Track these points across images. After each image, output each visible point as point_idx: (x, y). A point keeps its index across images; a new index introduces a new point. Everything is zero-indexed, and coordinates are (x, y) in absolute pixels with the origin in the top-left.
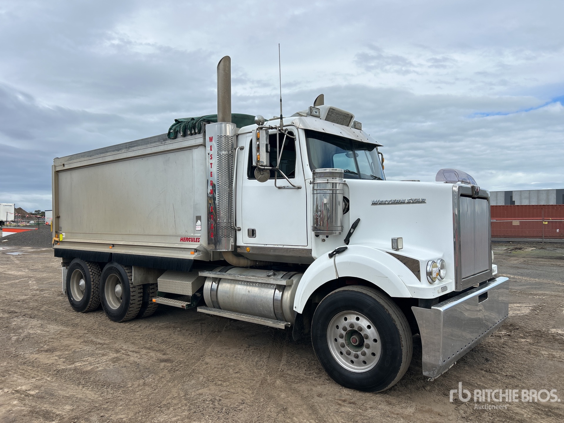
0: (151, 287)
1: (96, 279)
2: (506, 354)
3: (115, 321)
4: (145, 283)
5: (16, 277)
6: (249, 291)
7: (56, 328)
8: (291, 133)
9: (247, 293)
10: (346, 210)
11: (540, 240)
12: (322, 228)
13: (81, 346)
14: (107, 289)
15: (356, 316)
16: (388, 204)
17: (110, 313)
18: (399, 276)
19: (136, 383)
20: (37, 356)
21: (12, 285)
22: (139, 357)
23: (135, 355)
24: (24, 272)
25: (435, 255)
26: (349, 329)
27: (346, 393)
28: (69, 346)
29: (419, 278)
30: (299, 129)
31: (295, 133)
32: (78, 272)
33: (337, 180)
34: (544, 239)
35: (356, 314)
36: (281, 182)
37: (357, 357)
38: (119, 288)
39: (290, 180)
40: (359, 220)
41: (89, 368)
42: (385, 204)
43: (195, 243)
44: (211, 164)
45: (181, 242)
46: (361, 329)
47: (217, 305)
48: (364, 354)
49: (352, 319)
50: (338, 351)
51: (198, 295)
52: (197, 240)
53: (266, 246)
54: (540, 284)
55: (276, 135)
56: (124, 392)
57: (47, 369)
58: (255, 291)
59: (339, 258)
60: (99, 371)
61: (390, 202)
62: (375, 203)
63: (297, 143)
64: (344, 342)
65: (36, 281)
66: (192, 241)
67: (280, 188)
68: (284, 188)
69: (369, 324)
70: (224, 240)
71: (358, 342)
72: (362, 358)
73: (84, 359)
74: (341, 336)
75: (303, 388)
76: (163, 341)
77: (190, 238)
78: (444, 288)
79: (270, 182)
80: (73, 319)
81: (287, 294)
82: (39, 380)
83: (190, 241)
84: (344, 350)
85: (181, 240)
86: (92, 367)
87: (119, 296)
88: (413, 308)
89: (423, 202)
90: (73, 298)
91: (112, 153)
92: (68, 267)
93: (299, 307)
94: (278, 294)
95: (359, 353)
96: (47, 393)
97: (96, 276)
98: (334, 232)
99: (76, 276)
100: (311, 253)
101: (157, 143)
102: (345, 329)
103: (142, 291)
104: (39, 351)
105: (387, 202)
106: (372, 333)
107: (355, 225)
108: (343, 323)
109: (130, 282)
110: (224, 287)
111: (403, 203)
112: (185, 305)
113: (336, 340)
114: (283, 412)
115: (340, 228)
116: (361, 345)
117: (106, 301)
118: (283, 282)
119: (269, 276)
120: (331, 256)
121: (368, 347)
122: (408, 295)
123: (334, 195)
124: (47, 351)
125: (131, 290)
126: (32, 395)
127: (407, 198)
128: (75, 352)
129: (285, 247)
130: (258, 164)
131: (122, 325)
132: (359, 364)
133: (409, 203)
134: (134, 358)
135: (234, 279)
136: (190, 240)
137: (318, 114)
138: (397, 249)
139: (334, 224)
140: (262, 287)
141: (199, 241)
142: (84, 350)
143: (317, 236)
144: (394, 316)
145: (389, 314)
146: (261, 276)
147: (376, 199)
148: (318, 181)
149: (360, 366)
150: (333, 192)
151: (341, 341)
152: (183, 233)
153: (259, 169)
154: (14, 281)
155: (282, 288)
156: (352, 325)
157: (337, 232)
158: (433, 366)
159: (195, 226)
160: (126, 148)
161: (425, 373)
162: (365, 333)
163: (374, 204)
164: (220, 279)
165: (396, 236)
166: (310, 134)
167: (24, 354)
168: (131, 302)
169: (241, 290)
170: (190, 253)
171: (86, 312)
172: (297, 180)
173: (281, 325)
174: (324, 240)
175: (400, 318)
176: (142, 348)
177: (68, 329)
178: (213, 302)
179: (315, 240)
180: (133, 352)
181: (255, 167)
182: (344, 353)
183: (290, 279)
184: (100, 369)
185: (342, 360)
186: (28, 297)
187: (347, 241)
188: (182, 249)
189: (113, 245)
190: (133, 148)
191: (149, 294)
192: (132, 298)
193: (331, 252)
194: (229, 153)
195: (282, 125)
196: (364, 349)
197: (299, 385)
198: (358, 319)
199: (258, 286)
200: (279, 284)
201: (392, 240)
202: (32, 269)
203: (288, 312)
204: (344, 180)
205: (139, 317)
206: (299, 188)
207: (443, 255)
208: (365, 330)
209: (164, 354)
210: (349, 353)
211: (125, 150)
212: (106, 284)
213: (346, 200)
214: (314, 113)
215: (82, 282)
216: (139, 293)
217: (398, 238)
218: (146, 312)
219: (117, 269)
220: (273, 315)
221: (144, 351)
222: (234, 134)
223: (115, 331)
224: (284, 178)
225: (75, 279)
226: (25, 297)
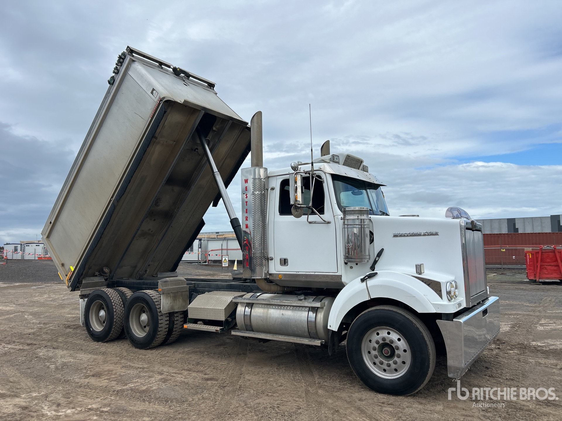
0: (176, 315)
1: (118, 309)
2: (501, 363)
3: (141, 348)
4: (171, 311)
5: (8, 313)
6: (283, 314)
7: (86, 356)
8: (319, 177)
9: (281, 316)
10: (372, 241)
11: (499, 266)
12: (353, 257)
13: (123, 370)
14: (132, 318)
15: (387, 331)
16: (407, 236)
17: (135, 341)
18: (424, 295)
19: (196, 398)
20: (87, 380)
21: (10, 320)
22: (184, 377)
23: (179, 376)
24: (12, 307)
25: (451, 278)
26: (381, 342)
27: (381, 397)
28: (112, 371)
29: (441, 296)
30: (326, 174)
31: (323, 176)
32: (98, 304)
33: (364, 217)
34: (503, 266)
35: (387, 329)
36: (312, 218)
37: (389, 365)
38: (144, 317)
39: (321, 216)
40: (382, 250)
41: (144, 388)
42: (404, 236)
44: (247, 202)
46: (392, 341)
47: (249, 327)
48: (395, 363)
49: (383, 333)
50: (371, 362)
51: (230, 319)
53: (298, 273)
54: (512, 305)
55: (309, 177)
56: (190, 405)
57: (106, 390)
58: (288, 314)
59: (371, 282)
60: (155, 389)
61: (409, 235)
62: (396, 236)
63: (325, 185)
64: (377, 353)
65: (31, 315)
67: (310, 223)
68: (315, 223)
69: (399, 337)
70: (258, 269)
71: (390, 353)
72: (393, 366)
73: (134, 381)
74: (375, 349)
75: (344, 395)
76: (198, 364)
78: (460, 305)
79: (304, 218)
80: (97, 348)
81: (321, 316)
82: (104, 399)
84: (377, 361)
86: (146, 387)
87: (144, 325)
88: (438, 321)
89: (436, 234)
90: (92, 329)
92: (86, 300)
93: (334, 325)
94: (312, 315)
95: (391, 362)
96: (119, 409)
97: (118, 306)
98: (363, 260)
99: (96, 307)
100: (341, 279)
102: (377, 342)
103: (168, 318)
104: (87, 377)
105: (406, 235)
106: (402, 344)
107: (380, 254)
108: (375, 338)
109: (158, 310)
110: (258, 312)
111: (420, 235)
112: (219, 329)
113: (369, 352)
114: (337, 413)
115: (368, 257)
116: (392, 355)
117: (131, 330)
118: (318, 305)
119: (301, 300)
120: (363, 280)
121: (399, 356)
122: (433, 310)
123: (363, 229)
124: (93, 376)
125: (160, 318)
126: (107, 412)
127: (423, 232)
128: (120, 375)
129: (316, 273)
130: (296, 202)
131: (149, 351)
132: (391, 372)
133: (425, 235)
134: (179, 378)
135: (268, 303)
137: (338, 160)
138: (420, 274)
139: (363, 253)
140: (296, 310)
142: (129, 374)
143: (346, 263)
144: (421, 329)
145: (417, 327)
146: (293, 301)
147: (396, 233)
148: (348, 217)
149: (391, 373)
150: (361, 226)
151: (374, 353)
153: (296, 206)
154: (8, 316)
155: (315, 310)
156: (384, 339)
157: (366, 261)
158: (458, 369)
161: (450, 375)
162: (396, 345)
163: (395, 236)
164: (253, 304)
165: (419, 263)
166: (335, 177)
167: (73, 379)
168: (159, 329)
169: (275, 313)
171: (107, 342)
172: (327, 215)
173: (318, 343)
174: (351, 267)
175: (425, 331)
176: (182, 370)
177: (100, 358)
178: (246, 325)
179: (345, 268)
180: (176, 373)
181: (293, 205)
182: (378, 363)
183: (321, 301)
184: (154, 388)
185: (376, 369)
186: (35, 330)
187: (373, 268)
191: (174, 322)
192: (160, 326)
193: (362, 277)
194: (261, 192)
195: (313, 170)
196: (396, 358)
197: (339, 393)
198: (389, 333)
199: (292, 310)
200: (313, 306)
201: (416, 266)
202: (19, 304)
203: (322, 331)
204: (370, 216)
205: (165, 344)
206: (329, 223)
207: (455, 278)
208: (395, 342)
209: (205, 374)
210: (382, 363)
212: (131, 313)
213: (371, 233)
214: (336, 159)
215: (102, 313)
216: (166, 321)
217: (421, 265)
218: (170, 338)
219: (144, 298)
220: (306, 334)
221: (185, 373)
222: (266, 176)
223: (147, 357)
224: (316, 214)
225: (94, 310)
226: (33, 331)
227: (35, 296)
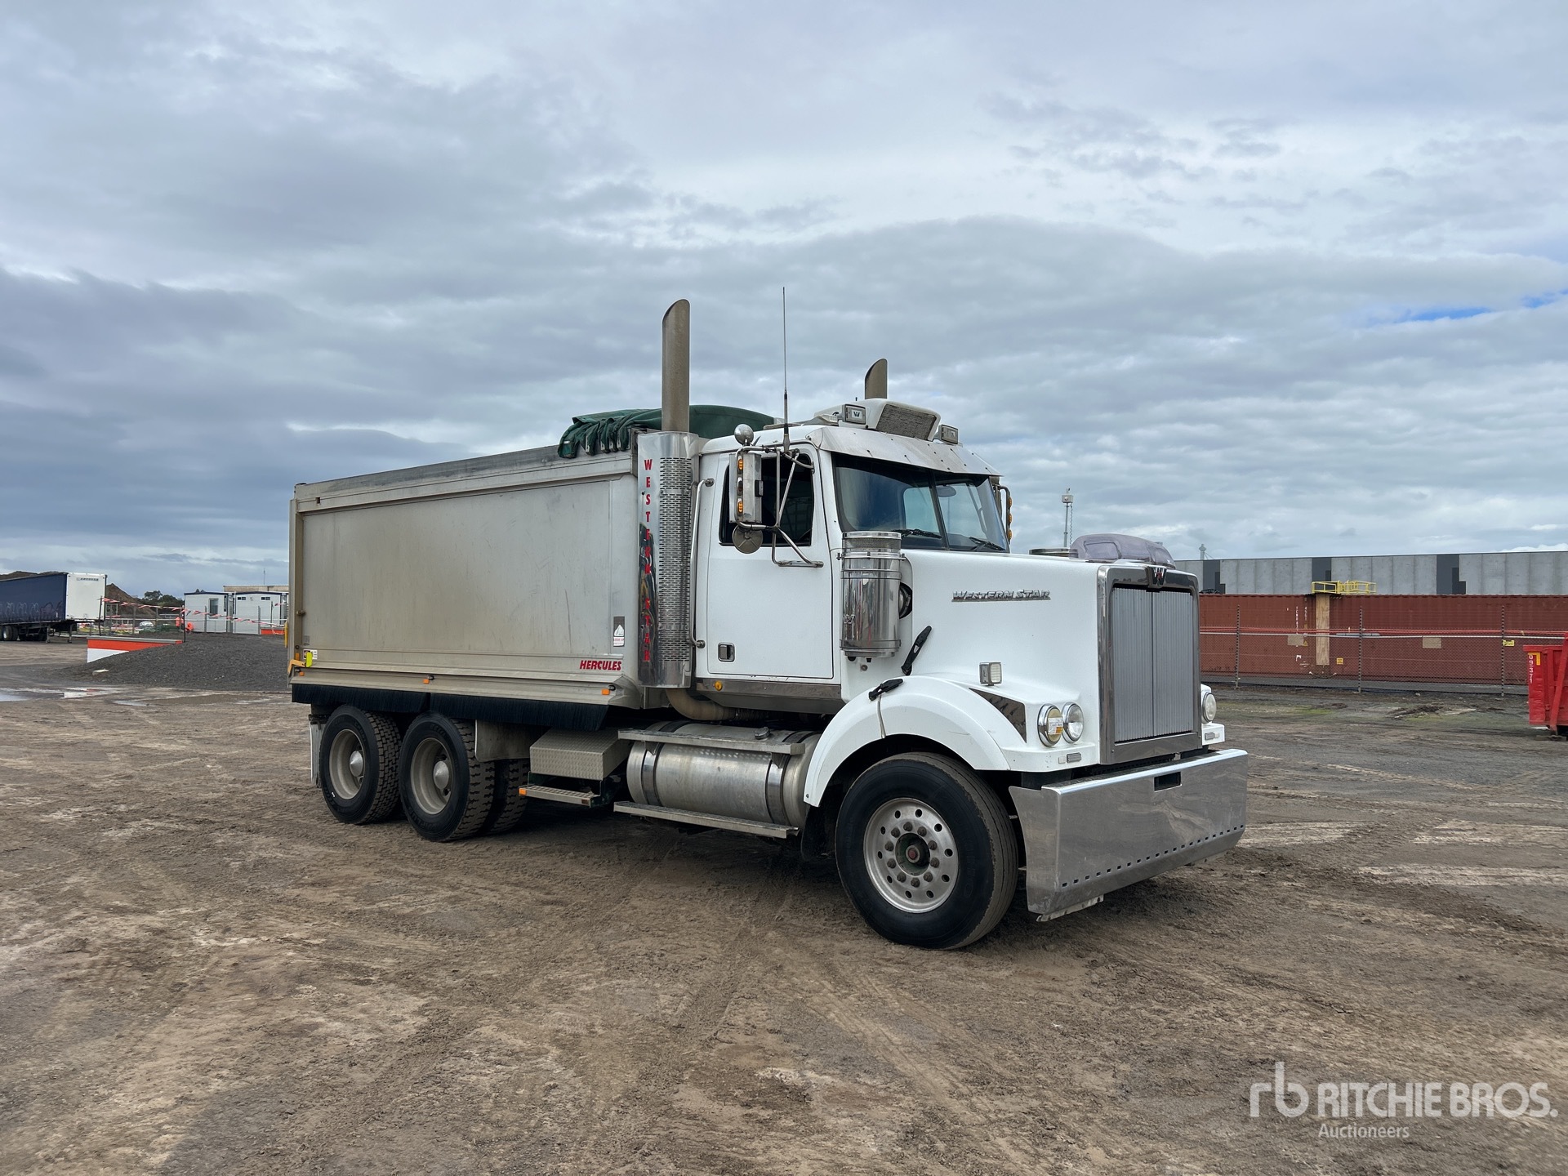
0: (512, 767)
1: (390, 751)
3: (434, 839)
4: (501, 758)
5: (170, 756)
6: (719, 768)
7: (312, 848)
8: (805, 458)
9: (716, 771)
10: (906, 610)
11: (1496, 688)
12: (858, 643)
13: (378, 878)
14: (417, 772)
15: (915, 809)
16: (983, 599)
17: (422, 822)
18: (989, 731)
19: (504, 933)
20: (297, 891)
21: (171, 772)
22: (499, 896)
23: (491, 894)
24: (183, 744)
25: (1061, 696)
26: (903, 832)
27: (896, 950)
28: (354, 878)
29: (1023, 734)
30: (820, 452)
31: (814, 458)
32: (347, 737)
33: (888, 554)
34: (1504, 687)
35: (917, 804)
36: (784, 553)
37: (916, 884)
38: (442, 769)
39: (802, 549)
40: (928, 630)
41: (407, 910)
42: (977, 599)
43: (612, 672)
44: (648, 513)
45: (582, 670)
46: (924, 831)
47: (653, 797)
48: (929, 878)
49: (909, 813)
50: (884, 876)
51: (616, 779)
52: (616, 666)
53: (754, 678)
55: (774, 459)
56: (484, 943)
57: (330, 910)
58: (731, 768)
59: (888, 700)
60: (428, 914)
61: (986, 597)
62: (959, 598)
63: (816, 477)
64: (894, 857)
65: (220, 763)
66: (605, 669)
67: (781, 564)
68: (790, 564)
69: (938, 822)
70: (668, 666)
71: (918, 859)
72: (925, 884)
73: (393, 897)
74: (890, 847)
75: (818, 943)
76: (541, 874)
77: (600, 662)
78: (1076, 757)
79: (764, 552)
80: (340, 835)
81: (793, 773)
82: (319, 925)
83: (600, 668)
84: (894, 874)
85: (583, 665)
86: (411, 909)
87: (441, 788)
88: (1012, 789)
89: (1045, 597)
90: (336, 793)
91: (434, 479)
92: (324, 726)
93: (814, 795)
94: (776, 771)
95: (920, 877)
96: (342, 942)
97: (389, 744)
98: (880, 651)
99: (343, 745)
100: (840, 693)
101: (536, 465)
102: (896, 833)
103: (492, 774)
104: (298, 885)
105: (981, 596)
106: (944, 838)
107: (922, 640)
108: (894, 823)
109: (469, 754)
110: (670, 762)
111: (1009, 598)
112: (588, 799)
113: (880, 855)
114: (775, 972)
115: (892, 645)
116: (923, 863)
117: (415, 799)
118: (786, 749)
119: (759, 738)
120: (873, 696)
121: (936, 865)
122: (1003, 766)
123: (882, 581)
124: (313, 884)
125: (472, 771)
126: (318, 945)
127: (1016, 590)
128: (368, 886)
129: (790, 680)
130: (740, 518)
131: (449, 846)
132: (920, 899)
133: (1020, 598)
134: (488, 897)
135: (689, 743)
136: (601, 665)
137: (860, 417)
138: (991, 684)
139: (881, 636)
140: (744, 760)
141: (619, 669)
142: (386, 885)
143: (852, 659)
144: (980, 806)
145: (972, 801)
146: (743, 740)
147: (960, 591)
148: (853, 554)
149: (926, 902)
150: (879, 575)
151: (889, 855)
152: (586, 651)
153: (742, 528)
154: (169, 764)
155: (783, 760)
156: (908, 826)
157: (888, 652)
158: (1045, 893)
159: (611, 637)
160: (466, 471)
161: (1032, 908)
162: (931, 838)
163: (957, 599)
164: (662, 745)
165: (987, 661)
166: (840, 460)
167: (271, 888)
168: (471, 797)
169: (703, 766)
170: (600, 692)
171: (365, 824)
172: (816, 550)
173: (781, 832)
174: (864, 668)
175: (992, 810)
176: (502, 884)
177: (341, 853)
178: (646, 792)
179: (848, 667)
180: (485, 889)
181: (734, 524)
182: (895, 878)
183: (800, 742)
184: (428, 911)
185: (892, 891)
186: (221, 794)
187: (907, 670)
188: (585, 685)
189: (432, 677)
190: (481, 472)
191: (507, 783)
192: (472, 789)
193: (872, 690)
194: (683, 492)
195: (787, 443)
196: (930, 869)
197: (809, 939)
198: (919, 813)
199: (738, 759)
200: (777, 751)
201: (981, 666)
202: (199, 740)
203: (794, 805)
204: (902, 551)
205: (486, 831)
206: (819, 565)
207: (1080, 697)
208: (930, 833)
209: (548, 894)
210: (902, 879)
211: (463, 475)
212: (414, 760)
213: (906, 590)
214: (853, 415)
215: (357, 758)
216: (487, 778)
217: (991, 664)
218: (500, 820)
219: (440, 727)
220: (764, 813)
221: (507, 889)
222: (693, 454)
223: (439, 856)
224: (790, 545)
225: (340, 752)
226: (215, 795)
227: (241, 723)
